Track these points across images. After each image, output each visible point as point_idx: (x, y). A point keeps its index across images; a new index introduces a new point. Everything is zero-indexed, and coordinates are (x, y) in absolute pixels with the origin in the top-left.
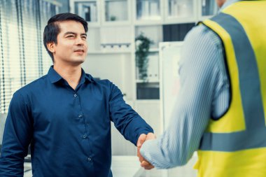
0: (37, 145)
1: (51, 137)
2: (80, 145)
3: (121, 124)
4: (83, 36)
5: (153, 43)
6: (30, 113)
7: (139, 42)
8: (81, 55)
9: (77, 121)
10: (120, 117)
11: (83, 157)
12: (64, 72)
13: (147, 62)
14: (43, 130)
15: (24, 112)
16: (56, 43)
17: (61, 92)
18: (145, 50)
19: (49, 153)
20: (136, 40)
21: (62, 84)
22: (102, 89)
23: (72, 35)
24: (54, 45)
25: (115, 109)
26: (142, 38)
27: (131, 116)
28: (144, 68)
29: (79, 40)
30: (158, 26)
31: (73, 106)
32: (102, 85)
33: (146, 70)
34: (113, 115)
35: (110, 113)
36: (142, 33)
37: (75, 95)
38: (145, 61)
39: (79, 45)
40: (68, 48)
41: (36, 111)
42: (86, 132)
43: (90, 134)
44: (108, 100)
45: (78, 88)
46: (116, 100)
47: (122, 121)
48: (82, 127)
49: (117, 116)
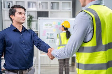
0: (7, 52)
1: (13, 49)
2: (24, 52)
3: (38, 45)
4: (24, 14)
5: (34, 18)
6: (5, 40)
7: (29, 17)
8: (24, 20)
9: (22, 44)
10: (38, 42)
11: (24, 56)
12: (17, 26)
13: (32, 24)
14: (10, 47)
15: (2, 40)
16: (14, 15)
17: (16, 33)
18: (31, 20)
19: (12, 55)
20: (28, 16)
21: (16, 30)
22: (30, 32)
23: (21, 13)
24: (13, 16)
25: (35, 40)
26: (30, 16)
27: (41, 42)
28: (30, 26)
29: (23, 15)
30: (35, 12)
31: (20, 38)
32: (30, 31)
33: (31, 27)
34: (34, 42)
35: (33, 41)
36: (30, 14)
37: (21, 35)
38: (31, 24)
39: (23, 17)
40: (19, 18)
41: (7, 40)
42: (25, 47)
43: (27, 48)
44: (32, 36)
45: (22, 32)
46: (35, 37)
47: (38, 44)
48: (24, 46)
49: (36, 42)
